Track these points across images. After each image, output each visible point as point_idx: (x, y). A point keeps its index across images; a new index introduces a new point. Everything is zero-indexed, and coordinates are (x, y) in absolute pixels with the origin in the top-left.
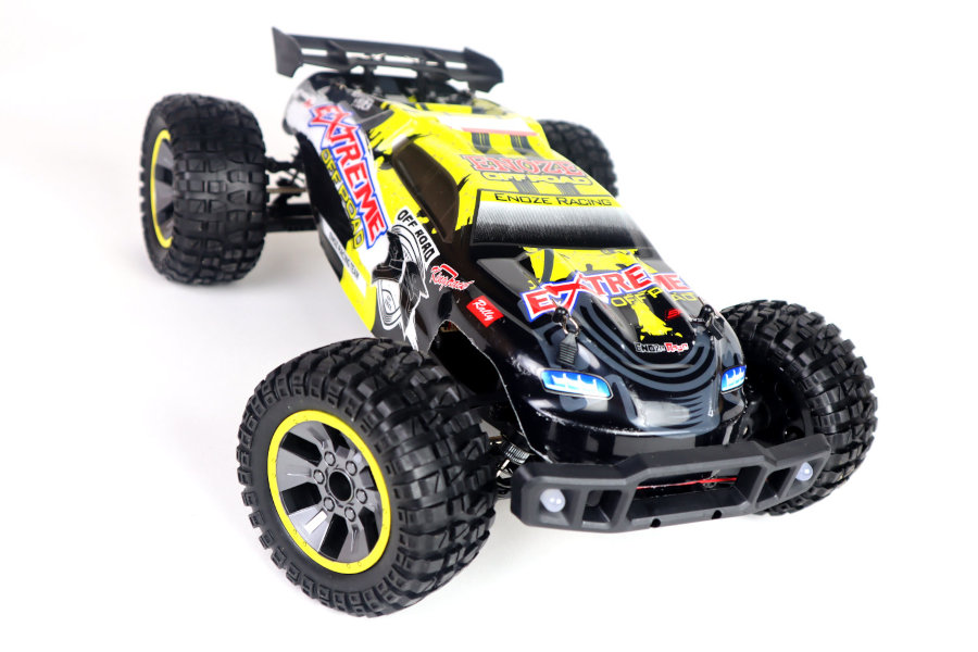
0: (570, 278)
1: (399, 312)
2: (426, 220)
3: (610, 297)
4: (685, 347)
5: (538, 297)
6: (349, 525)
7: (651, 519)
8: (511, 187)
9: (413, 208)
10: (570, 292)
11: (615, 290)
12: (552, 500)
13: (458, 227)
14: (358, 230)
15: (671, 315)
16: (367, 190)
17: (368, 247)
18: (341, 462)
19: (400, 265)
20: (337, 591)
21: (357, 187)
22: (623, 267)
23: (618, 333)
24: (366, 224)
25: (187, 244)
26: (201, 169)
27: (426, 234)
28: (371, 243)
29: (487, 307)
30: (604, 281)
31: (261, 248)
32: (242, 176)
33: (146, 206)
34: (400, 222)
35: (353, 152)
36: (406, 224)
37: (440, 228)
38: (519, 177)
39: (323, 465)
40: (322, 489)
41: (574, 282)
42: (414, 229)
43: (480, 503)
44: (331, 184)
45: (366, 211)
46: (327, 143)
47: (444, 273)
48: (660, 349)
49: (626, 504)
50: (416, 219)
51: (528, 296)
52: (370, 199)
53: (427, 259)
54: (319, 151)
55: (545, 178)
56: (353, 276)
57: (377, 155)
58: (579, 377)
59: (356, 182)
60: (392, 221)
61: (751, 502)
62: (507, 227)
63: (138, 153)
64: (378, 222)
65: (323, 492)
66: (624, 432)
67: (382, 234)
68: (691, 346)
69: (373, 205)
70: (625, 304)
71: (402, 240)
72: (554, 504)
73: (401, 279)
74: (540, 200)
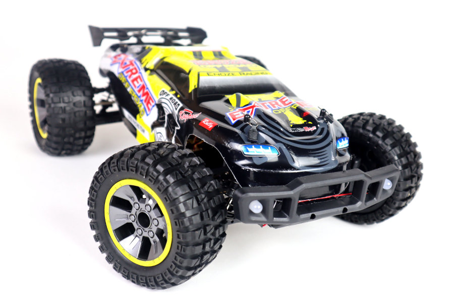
0: (250, 104)
2: (174, 92)
3: (272, 110)
4: (314, 128)
5: (235, 114)
6: (151, 240)
7: (310, 214)
8: (216, 70)
9: (167, 88)
10: (251, 110)
11: (275, 107)
12: (255, 207)
13: (190, 91)
14: (141, 109)
15: (304, 115)
16: (143, 87)
17: (147, 115)
18: (142, 206)
19: (164, 118)
20: (149, 277)
21: (138, 87)
22: (278, 98)
24: (145, 104)
25: (56, 131)
26: (58, 91)
27: (174, 98)
28: (148, 113)
29: (209, 122)
30: (268, 104)
32: (80, 92)
33: (34, 122)
34: (162, 96)
35: (134, 71)
36: (164, 96)
37: (181, 93)
38: (219, 66)
39: (134, 211)
40: (135, 224)
41: (253, 105)
42: (168, 98)
43: (218, 215)
44: (125, 89)
45: (144, 98)
46: (121, 70)
47: (186, 113)
48: (301, 130)
49: (294, 207)
50: (168, 93)
51: (230, 114)
52: (146, 91)
53: (176, 109)
54: (117, 75)
55: (232, 65)
56: (142, 133)
57: (146, 69)
58: (261, 146)
59: (137, 85)
60: (157, 98)
61: (362, 201)
62: (215, 87)
63: (26, 95)
64: (151, 101)
65: (136, 226)
66: (289, 171)
67: (153, 106)
68: (317, 127)
69: (147, 94)
70: (280, 112)
71: (164, 105)
72: (257, 209)
73: (166, 125)
74: (231, 74)
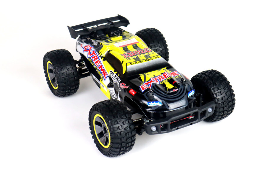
0: (150, 80)
1: (115, 95)
2: (116, 73)
3: (160, 82)
4: (178, 89)
5: (143, 86)
7: (176, 128)
8: (134, 60)
9: (113, 70)
10: (150, 83)
11: (161, 80)
13: (123, 73)
14: (101, 76)
15: (174, 83)
16: (101, 67)
17: (105, 80)
19: (113, 84)
21: (99, 66)
22: (162, 73)
23: (161, 90)
24: (103, 75)
25: (62, 88)
26: (61, 70)
27: (117, 76)
28: (105, 79)
29: (133, 91)
30: (158, 78)
31: (79, 85)
34: (111, 74)
35: (96, 58)
36: (112, 74)
37: (120, 74)
38: (135, 57)
41: (151, 81)
42: (114, 75)
44: (93, 66)
45: (102, 71)
46: (89, 56)
47: (123, 85)
48: (172, 91)
49: (169, 126)
50: (114, 73)
51: (141, 87)
52: (103, 69)
53: (118, 82)
54: (88, 58)
55: (142, 55)
56: (103, 88)
57: (102, 57)
58: (155, 102)
59: (98, 65)
60: (109, 74)
61: (199, 119)
62: (134, 71)
64: (106, 74)
66: (166, 111)
67: (107, 77)
68: (179, 89)
69: (103, 70)
70: (163, 83)
71: (112, 78)
72: (154, 129)
73: (114, 87)
74: (141, 62)
